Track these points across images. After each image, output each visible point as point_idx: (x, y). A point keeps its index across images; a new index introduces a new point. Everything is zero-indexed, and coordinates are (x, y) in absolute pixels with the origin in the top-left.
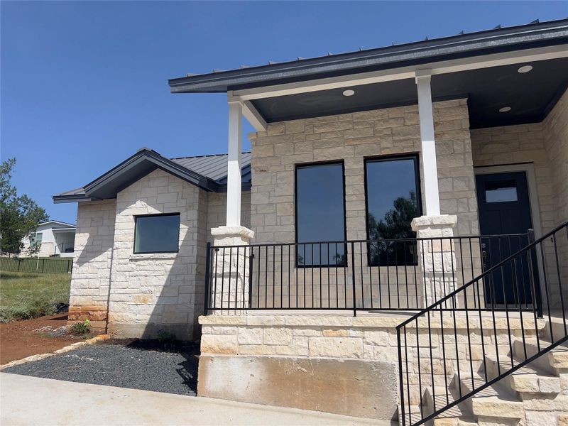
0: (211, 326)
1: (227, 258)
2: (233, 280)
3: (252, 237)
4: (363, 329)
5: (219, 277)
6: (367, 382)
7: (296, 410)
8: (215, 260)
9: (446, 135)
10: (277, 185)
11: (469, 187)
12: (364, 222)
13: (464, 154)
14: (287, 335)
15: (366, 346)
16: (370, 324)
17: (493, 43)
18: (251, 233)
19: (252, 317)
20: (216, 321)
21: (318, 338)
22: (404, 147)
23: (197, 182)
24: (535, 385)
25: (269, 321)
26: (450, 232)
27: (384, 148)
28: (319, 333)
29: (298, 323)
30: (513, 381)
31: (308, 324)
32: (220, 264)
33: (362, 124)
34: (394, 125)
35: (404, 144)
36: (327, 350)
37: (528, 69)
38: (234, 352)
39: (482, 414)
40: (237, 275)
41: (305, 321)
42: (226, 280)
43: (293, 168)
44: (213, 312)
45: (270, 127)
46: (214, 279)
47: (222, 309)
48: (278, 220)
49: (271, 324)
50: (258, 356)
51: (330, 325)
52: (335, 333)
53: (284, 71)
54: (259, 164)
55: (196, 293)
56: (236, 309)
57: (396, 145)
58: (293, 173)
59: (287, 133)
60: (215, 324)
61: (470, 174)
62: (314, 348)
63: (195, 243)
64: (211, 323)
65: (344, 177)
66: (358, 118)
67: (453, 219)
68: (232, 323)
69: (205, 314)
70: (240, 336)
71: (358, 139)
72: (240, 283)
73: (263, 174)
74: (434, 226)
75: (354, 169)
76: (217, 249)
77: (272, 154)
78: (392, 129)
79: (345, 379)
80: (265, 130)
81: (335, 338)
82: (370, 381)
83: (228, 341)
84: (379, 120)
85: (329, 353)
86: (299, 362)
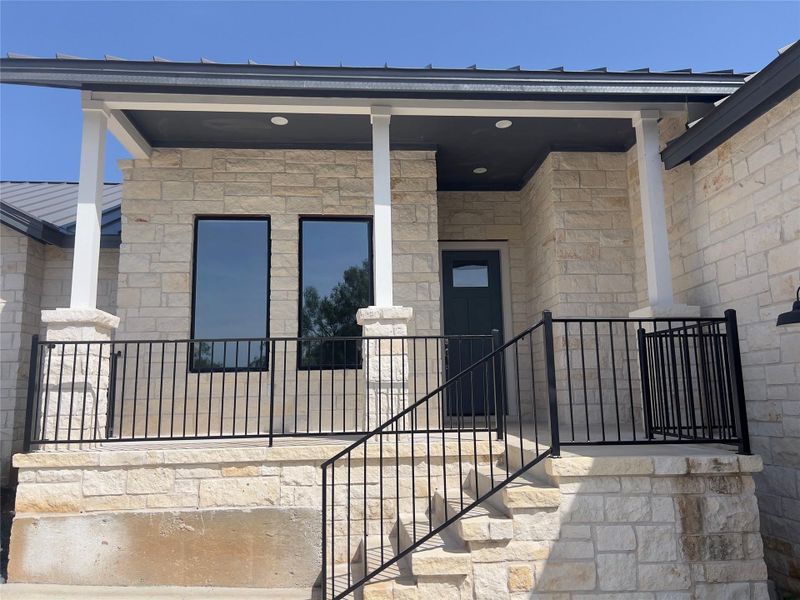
0: (35, 469)
1: (69, 360)
2: (78, 396)
3: (116, 326)
4: (281, 464)
5: (53, 390)
6: (282, 538)
7: (175, 588)
8: (47, 363)
9: (408, 197)
10: (164, 245)
11: (431, 267)
12: (296, 307)
13: (428, 224)
14: (166, 479)
15: (283, 487)
16: (292, 456)
17: (466, 87)
18: (114, 321)
19: (108, 453)
20: (45, 462)
21: (213, 480)
22: (354, 207)
23: (25, 228)
24: (486, 531)
25: (136, 459)
26: (403, 330)
27: (328, 206)
28: (216, 473)
29: (184, 460)
30: (461, 528)
31: (200, 460)
32: (55, 369)
33: (298, 168)
34: (342, 175)
35: (354, 203)
36: (226, 497)
37: (506, 124)
38: (74, 509)
39: (423, 574)
40: (86, 388)
41: (194, 456)
42: (66, 396)
43: (191, 221)
44: (41, 446)
45: (156, 154)
46: (44, 394)
47: (56, 442)
48: (164, 299)
49: (141, 463)
50: (116, 512)
51: (233, 460)
52: (240, 471)
53: (178, 76)
54: (136, 210)
55: (16, 410)
56: (81, 441)
57: (343, 203)
58: (191, 228)
59: (184, 167)
60: (42, 466)
61: (434, 250)
62: (207, 495)
63: (19, 328)
64: (35, 465)
65: (270, 241)
66: (292, 159)
67: (408, 312)
68: (74, 464)
69: (26, 450)
70: (87, 483)
71: (291, 188)
72: (90, 400)
73: (142, 226)
74: (384, 321)
75: (285, 230)
76: (52, 345)
77: (157, 196)
78: (339, 180)
79: (251, 536)
80: (148, 158)
81: (239, 479)
82: (288, 536)
83: (64, 491)
84: (323, 166)
85: (230, 501)
86: (182, 517)
